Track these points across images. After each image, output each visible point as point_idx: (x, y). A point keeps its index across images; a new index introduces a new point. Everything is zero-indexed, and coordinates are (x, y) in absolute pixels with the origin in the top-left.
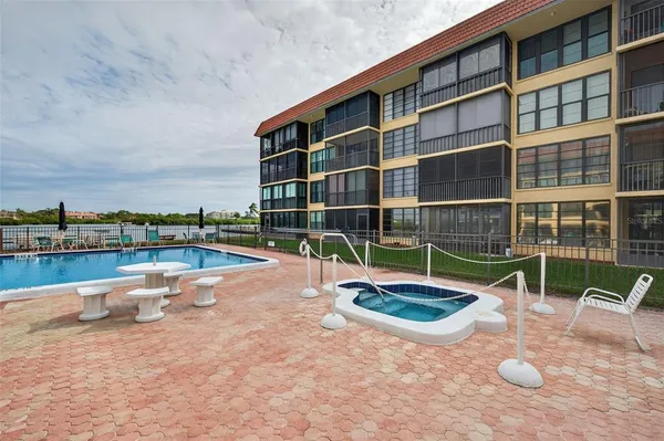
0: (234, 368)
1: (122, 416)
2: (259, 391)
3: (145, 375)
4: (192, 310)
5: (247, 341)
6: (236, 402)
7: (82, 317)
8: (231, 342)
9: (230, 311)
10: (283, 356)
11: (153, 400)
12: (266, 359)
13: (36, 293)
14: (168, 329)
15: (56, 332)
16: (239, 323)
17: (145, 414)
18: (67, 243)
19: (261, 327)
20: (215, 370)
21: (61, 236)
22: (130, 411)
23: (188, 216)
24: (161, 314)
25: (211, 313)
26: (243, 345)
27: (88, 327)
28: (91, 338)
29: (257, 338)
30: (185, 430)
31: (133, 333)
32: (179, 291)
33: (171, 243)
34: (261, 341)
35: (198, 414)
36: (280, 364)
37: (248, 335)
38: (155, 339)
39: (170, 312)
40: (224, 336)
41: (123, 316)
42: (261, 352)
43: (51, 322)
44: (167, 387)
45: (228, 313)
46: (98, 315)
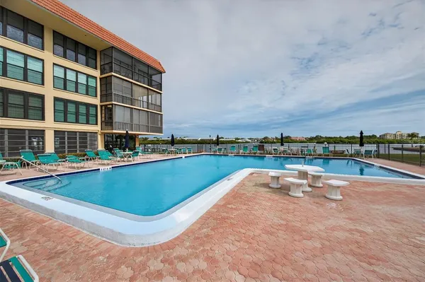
0: (323, 244)
1: (258, 232)
2: (330, 269)
3: (276, 221)
4: (323, 199)
5: (347, 234)
6: (309, 264)
7: (270, 185)
8: (333, 229)
9: (350, 209)
10: (373, 261)
11: (272, 234)
12: (354, 254)
13: (261, 171)
14: (301, 204)
15: (260, 188)
16: (351, 219)
17: (265, 237)
18: (284, 152)
19: (369, 230)
20: (310, 238)
21: (282, 148)
22: (260, 232)
23: (347, 138)
24: (302, 195)
25: (334, 205)
26: (341, 235)
27: (270, 190)
28: (268, 195)
29: (357, 236)
30: (274, 256)
31: (285, 200)
32: (321, 185)
33: (339, 155)
34: (360, 239)
35: (285, 254)
36: (364, 265)
37: (350, 231)
38: (291, 207)
39: (309, 195)
40: (332, 222)
41: (284, 190)
42: (353, 247)
43: (261, 184)
44: (280, 232)
45: (347, 209)
46: (275, 186)
